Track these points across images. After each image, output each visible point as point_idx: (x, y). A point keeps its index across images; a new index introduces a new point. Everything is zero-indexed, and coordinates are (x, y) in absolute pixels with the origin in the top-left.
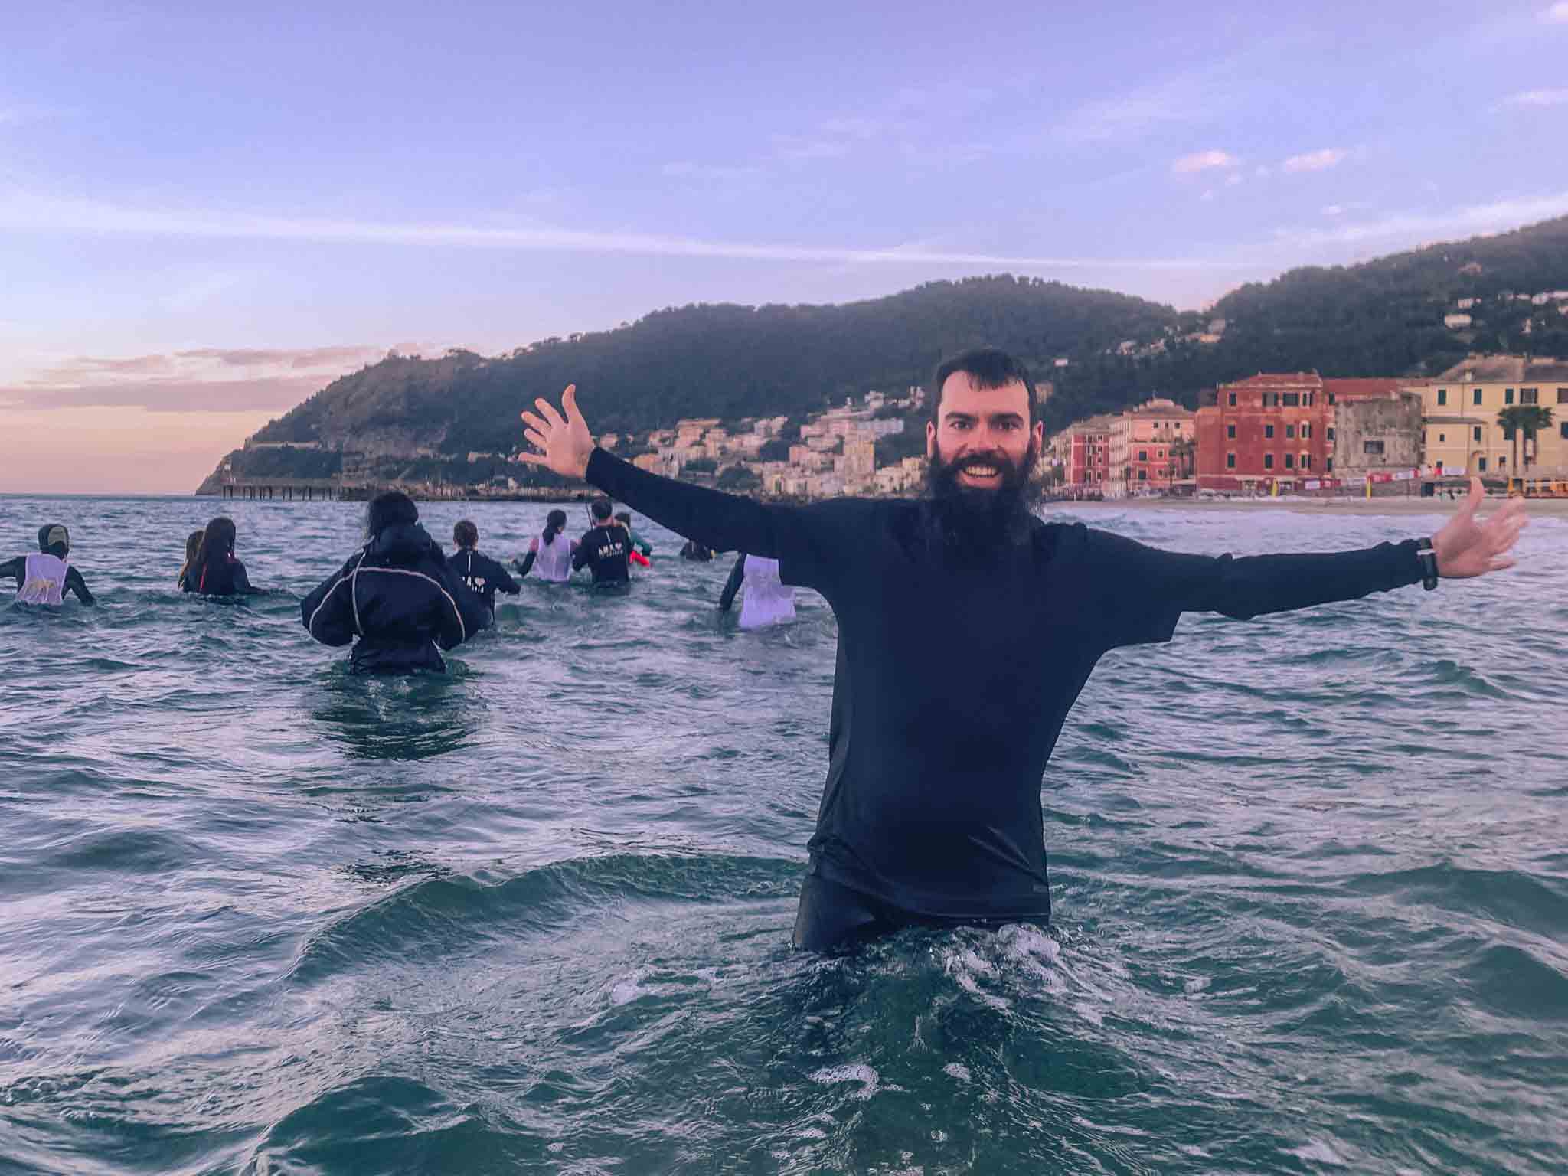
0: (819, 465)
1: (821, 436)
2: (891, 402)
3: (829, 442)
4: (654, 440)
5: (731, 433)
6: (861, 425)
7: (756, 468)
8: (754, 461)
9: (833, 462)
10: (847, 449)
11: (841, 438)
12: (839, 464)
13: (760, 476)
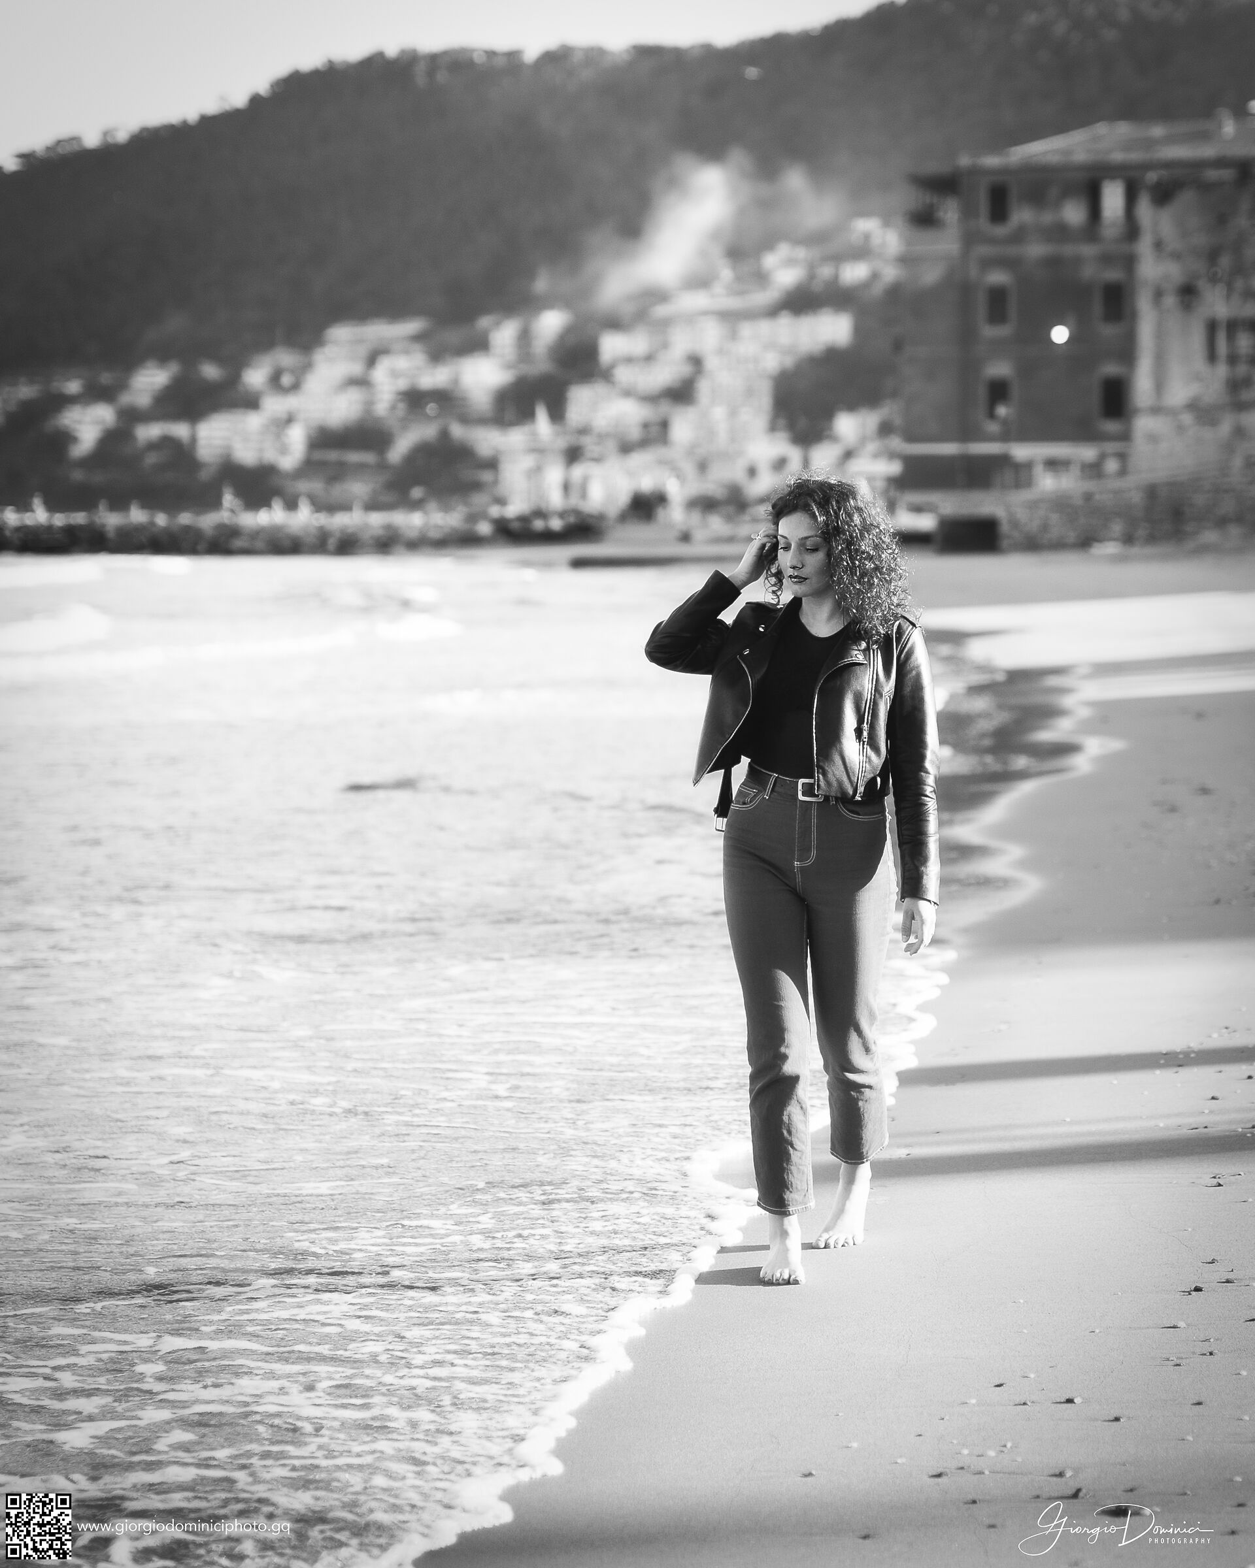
0: (635, 434)
1: (649, 358)
2: (826, 272)
3: (664, 374)
4: (255, 377)
5: (437, 356)
6: (747, 329)
7: (487, 440)
8: (483, 421)
9: (664, 425)
10: (704, 388)
11: (696, 361)
12: (683, 427)
13: (492, 464)
